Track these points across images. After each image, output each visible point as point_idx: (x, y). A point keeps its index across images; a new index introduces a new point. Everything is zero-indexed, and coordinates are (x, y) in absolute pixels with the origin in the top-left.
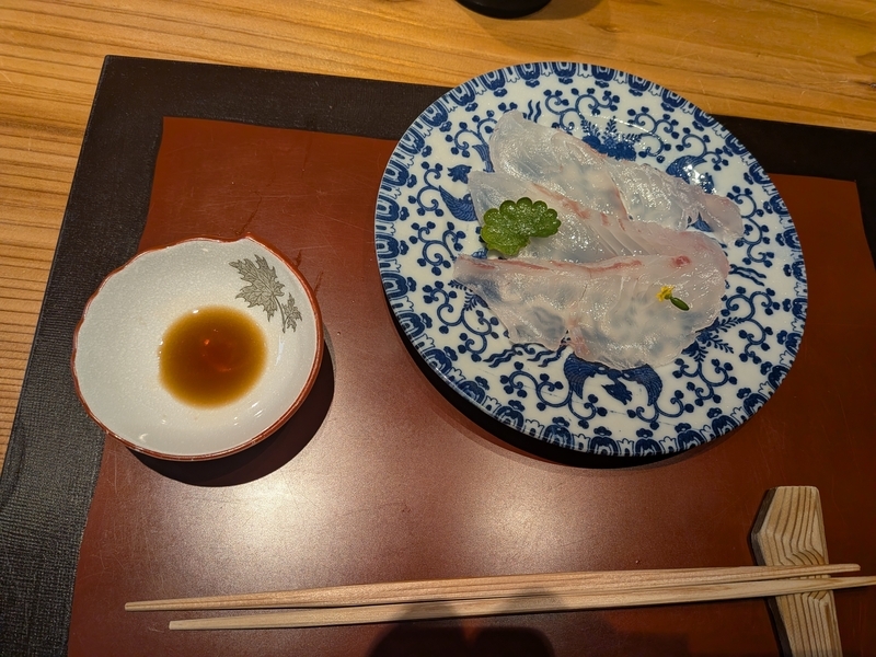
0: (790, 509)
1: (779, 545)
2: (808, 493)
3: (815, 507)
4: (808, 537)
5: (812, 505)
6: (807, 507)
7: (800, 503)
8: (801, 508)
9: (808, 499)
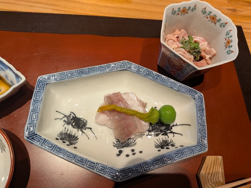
0: (211, 165)
1: (207, 178)
2: (218, 159)
3: (220, 164)
4: (217, 176)
5: (219, 163)
6: (217, 164)
7: (215, 163)
8: (215, 164)
9: (218, 161)
